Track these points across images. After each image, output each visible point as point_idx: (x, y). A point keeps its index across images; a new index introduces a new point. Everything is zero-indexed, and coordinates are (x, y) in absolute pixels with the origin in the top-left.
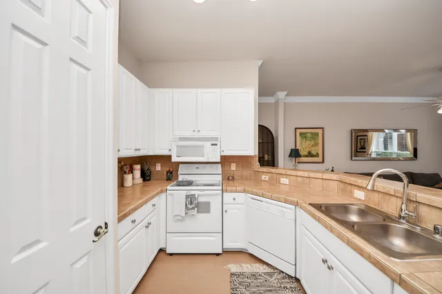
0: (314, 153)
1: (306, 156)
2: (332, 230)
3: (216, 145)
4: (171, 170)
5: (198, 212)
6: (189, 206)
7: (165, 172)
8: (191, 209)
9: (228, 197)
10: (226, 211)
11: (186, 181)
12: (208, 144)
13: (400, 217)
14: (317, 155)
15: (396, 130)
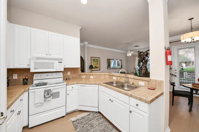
0: (97, 67)
1: (95, 68)
2: (112, 89)
3: (61, 62)
4: (27, 78)
5: (52, 99)
6: (46, 96)
7: (22, 80)
8: (48, 97)
9: (69, 87)
10: (68, 94)
11: (42, 83)
12: (57, 62)
13: (125, 83)
14: (98, 68)
15: (117, 60)
